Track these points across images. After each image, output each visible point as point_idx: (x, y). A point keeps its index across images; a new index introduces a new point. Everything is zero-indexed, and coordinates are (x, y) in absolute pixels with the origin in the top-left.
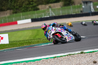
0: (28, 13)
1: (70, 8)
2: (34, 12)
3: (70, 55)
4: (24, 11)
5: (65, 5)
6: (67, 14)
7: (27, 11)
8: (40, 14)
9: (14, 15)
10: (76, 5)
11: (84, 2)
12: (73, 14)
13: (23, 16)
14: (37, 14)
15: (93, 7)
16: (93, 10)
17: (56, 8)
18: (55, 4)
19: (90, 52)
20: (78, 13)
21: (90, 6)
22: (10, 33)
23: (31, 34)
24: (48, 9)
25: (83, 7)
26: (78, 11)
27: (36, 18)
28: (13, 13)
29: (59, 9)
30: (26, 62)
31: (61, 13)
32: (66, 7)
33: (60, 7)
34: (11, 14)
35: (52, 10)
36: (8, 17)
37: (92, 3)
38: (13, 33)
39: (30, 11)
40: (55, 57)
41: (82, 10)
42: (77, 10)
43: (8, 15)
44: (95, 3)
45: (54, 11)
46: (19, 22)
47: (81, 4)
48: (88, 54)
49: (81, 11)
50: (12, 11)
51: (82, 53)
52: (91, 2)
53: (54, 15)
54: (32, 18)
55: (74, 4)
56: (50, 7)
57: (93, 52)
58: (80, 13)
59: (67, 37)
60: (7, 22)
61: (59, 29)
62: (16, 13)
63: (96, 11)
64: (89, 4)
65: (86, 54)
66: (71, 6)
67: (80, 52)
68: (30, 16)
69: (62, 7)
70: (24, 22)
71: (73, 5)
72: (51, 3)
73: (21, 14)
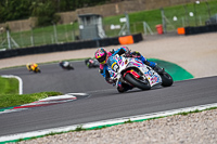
1: (52, 31)
3: (52, 134)
5: (41, 24)
6: (45, 44)
10: (65, 24)
11: (82, 17)
12: (58, 43)
15: (104, 28)
16: (102, 35)
17: (22, 30)
18: (20, 22)
19: (96, 128)
20: (69, 41)
21: (96, 25)
24: (4, 34)
25: (81, 27)
26: (69, 37)
29: (27, 33)
31: (32, 42)
32: (42, 29)
33: (29, 29)
35: (11, 35)
37: (100, 19)
40: (20, 140)
41: (77, 33)
42: (67, 36)
44: (108, 18)
45: (16, 36)
47: (76, 21)
48: (93, 131)
49: (77, 38)
51: (79, 130)
52: (98, 16)
53: (17, 46)
55: (62, 23)
56: (7, 29)
57: (104, 127)
58: (73, 41)
59: (149, 78)
61: (133, 60)
63: (111, 37)
64: (93, 22)
65: (87, 132)
66: (54, 26)
67: (74, 128)
69: (33, 29)
71: (59, 25)
72: (10, 20)
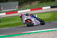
0: (49, 3)
2: (52, 2)
4: (46, 2)
7: (48, 2)
8: (56, 4)
9: (41, 4)
13: (45, 4)
14: (54, 3)
22: (38, 14)
23: (50, 15)
27: (54, 6)
28: (40, 3)
30: (48, 31)
34: (38, 3)
36: (37, 5)
38: (40, 14)
39: (50, 1)
43: (37, 4)
46: (43, 8)
50: (39, 1)
54: (51, 6)
60: (37, 8)
62: (42, 2)
68: (49, 4)
70: (46, 8)
73: (45, 3)
